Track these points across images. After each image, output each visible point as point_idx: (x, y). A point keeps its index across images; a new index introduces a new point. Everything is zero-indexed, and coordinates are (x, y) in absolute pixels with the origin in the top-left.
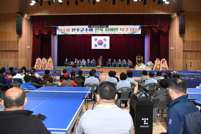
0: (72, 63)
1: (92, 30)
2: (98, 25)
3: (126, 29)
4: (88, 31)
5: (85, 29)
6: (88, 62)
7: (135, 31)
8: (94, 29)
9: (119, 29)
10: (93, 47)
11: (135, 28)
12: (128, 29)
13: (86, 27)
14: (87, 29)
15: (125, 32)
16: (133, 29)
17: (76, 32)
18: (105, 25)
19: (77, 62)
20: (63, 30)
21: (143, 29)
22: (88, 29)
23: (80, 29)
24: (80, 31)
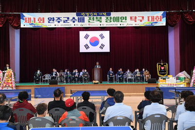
0: (48, 77)
1: (83, 20)
2: (94, 12)
3: (141, 18)
4: (76, 23)
5: (71, 18)
6: (77, 75)
7: (155, 21)
8: (86, 18)
9: (128, 18)
10: (82, 49)
11: (155, 16)
12: (143, 18)
13: (74, 15)
14: (74, 18)
15: (139, 24)
16: (153, 18)
17: (56, 23)
18: (104, 12)
19: (56, 75)
20: (32, 19)
21: (168, 17)
22: (76, 18)
23: (62, 19)
24: (62, 23)
